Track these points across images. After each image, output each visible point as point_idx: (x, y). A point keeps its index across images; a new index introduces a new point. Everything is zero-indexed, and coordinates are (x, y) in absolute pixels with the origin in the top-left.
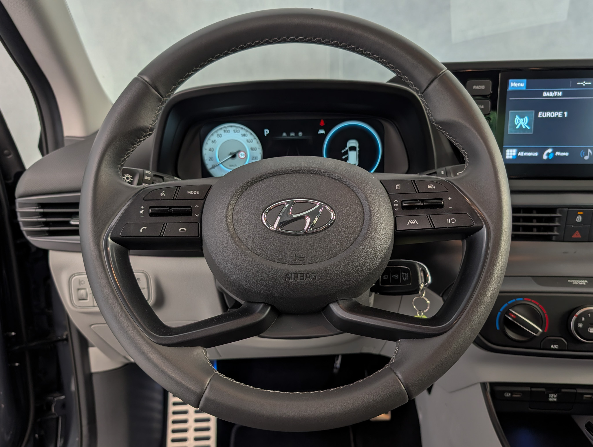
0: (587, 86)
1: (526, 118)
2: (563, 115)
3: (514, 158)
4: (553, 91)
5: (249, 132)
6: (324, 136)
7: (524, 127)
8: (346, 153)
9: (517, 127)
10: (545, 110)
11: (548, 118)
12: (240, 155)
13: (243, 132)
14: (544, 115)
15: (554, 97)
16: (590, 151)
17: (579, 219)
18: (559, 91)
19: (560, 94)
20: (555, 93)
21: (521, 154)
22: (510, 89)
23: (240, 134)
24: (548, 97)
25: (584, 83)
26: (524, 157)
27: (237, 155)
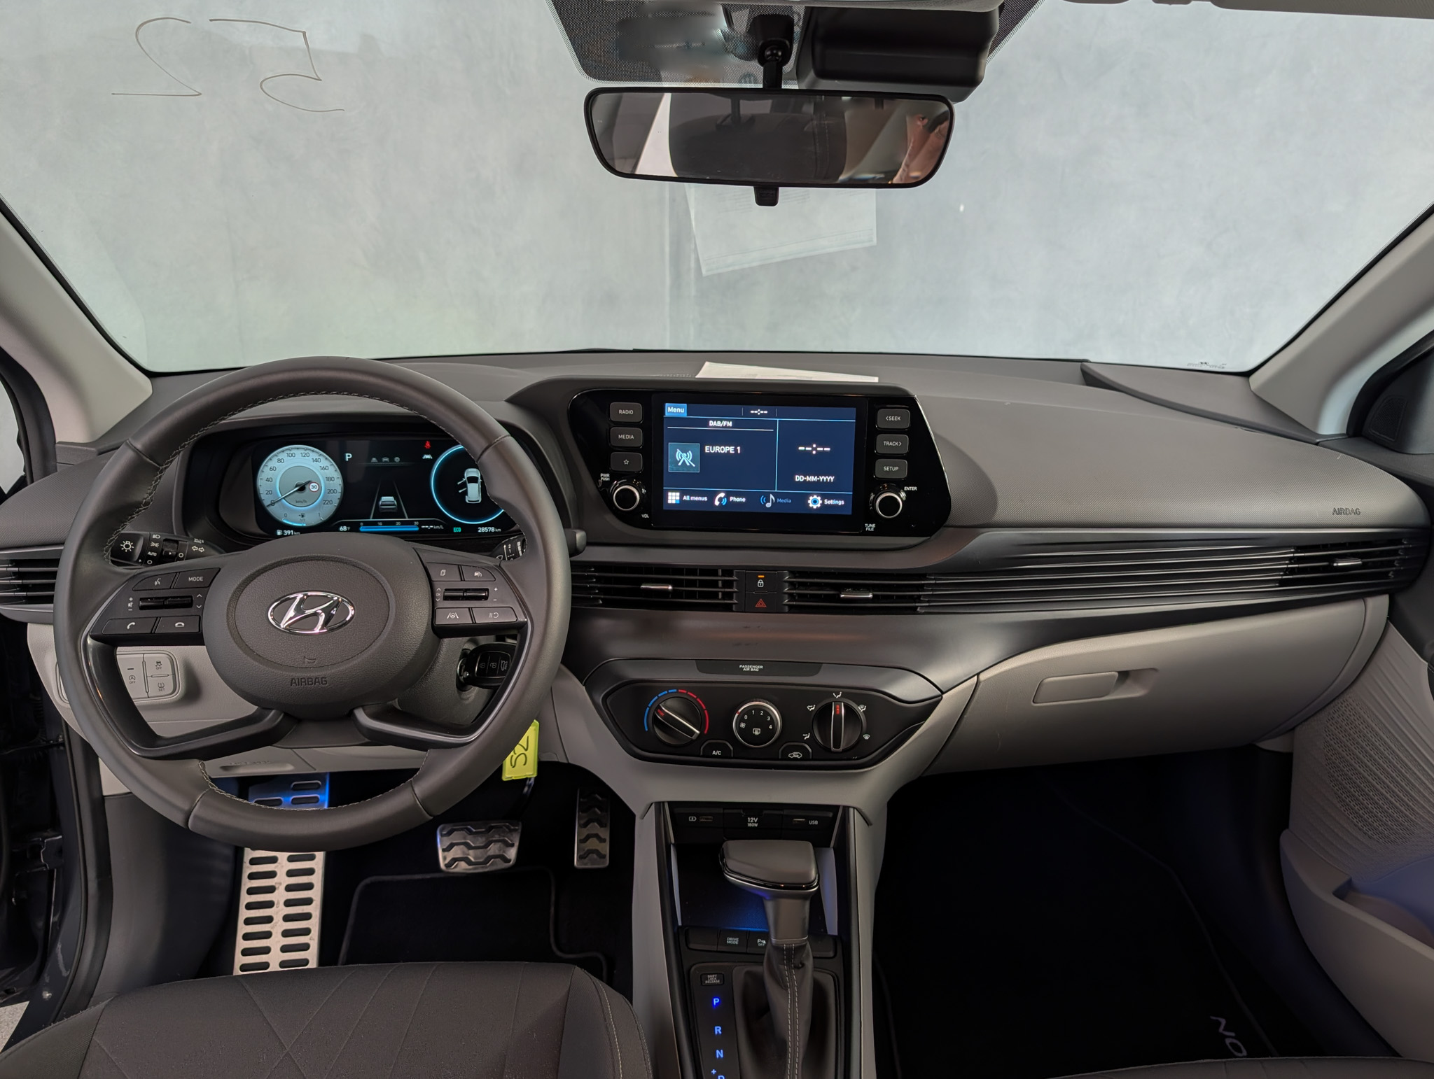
0: (762, 415)
1: (690, 452)
2: (736, 450)
3: (678, 502)
4: (721, 420)
5: (324, 456)
6: (432, 462)
7: (688, 464)
8: (464, 485)
9: (680, 464)
10: (713, 445)
11: (717, 454)
12: (311, 487)
13: (315, 456)
14: (712, 450)
15: (723, 427)
16: (772, 496)
17: (761, 583)
18: (729, 420)
19: (730, 424)
20: (724, 423)
21: (686, 498)
22: (667, 415)
23: (310, 458)
24: (715, 427)
25: (759, 412)
26: (690, 501)
27: (307, 487)
